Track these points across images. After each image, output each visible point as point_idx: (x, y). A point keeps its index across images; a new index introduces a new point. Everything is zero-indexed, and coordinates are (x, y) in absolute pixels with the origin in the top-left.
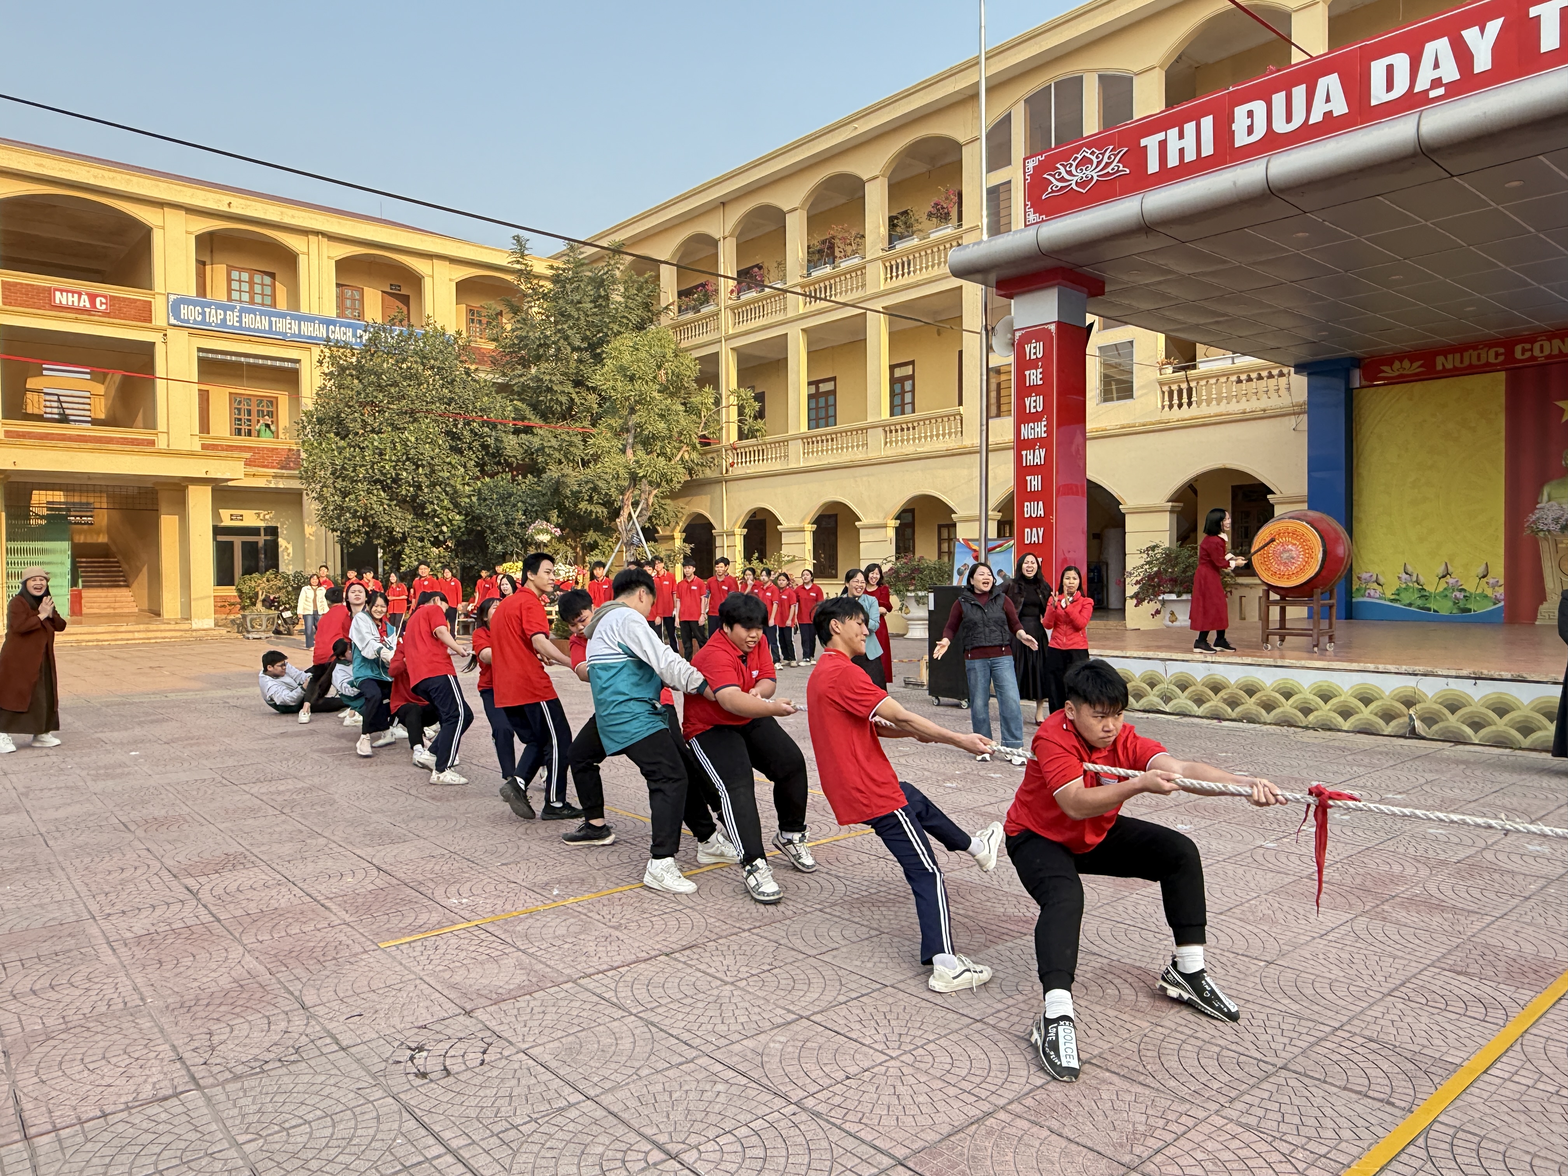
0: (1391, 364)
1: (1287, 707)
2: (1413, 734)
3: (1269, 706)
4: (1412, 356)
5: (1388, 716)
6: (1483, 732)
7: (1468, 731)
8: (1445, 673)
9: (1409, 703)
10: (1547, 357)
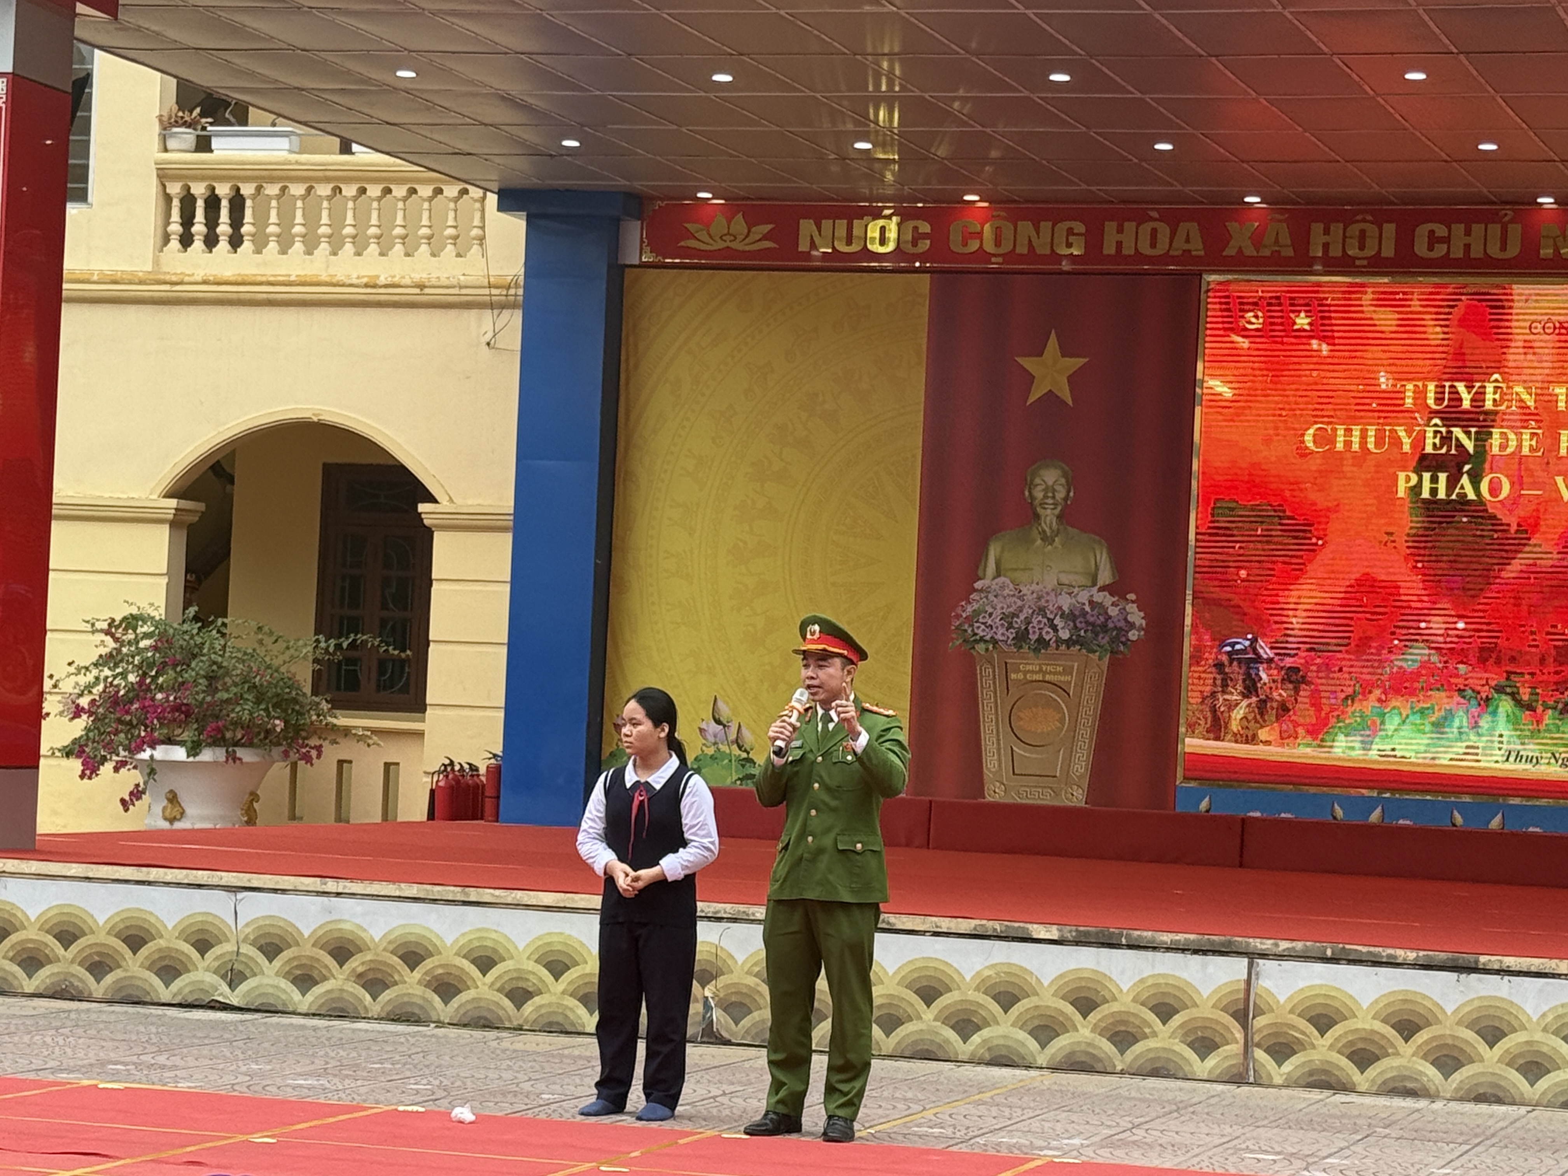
0: (708, 224)
2: (709, 1036)
4: (759, 208)
9: (705, 976)
10: (1010, 256)
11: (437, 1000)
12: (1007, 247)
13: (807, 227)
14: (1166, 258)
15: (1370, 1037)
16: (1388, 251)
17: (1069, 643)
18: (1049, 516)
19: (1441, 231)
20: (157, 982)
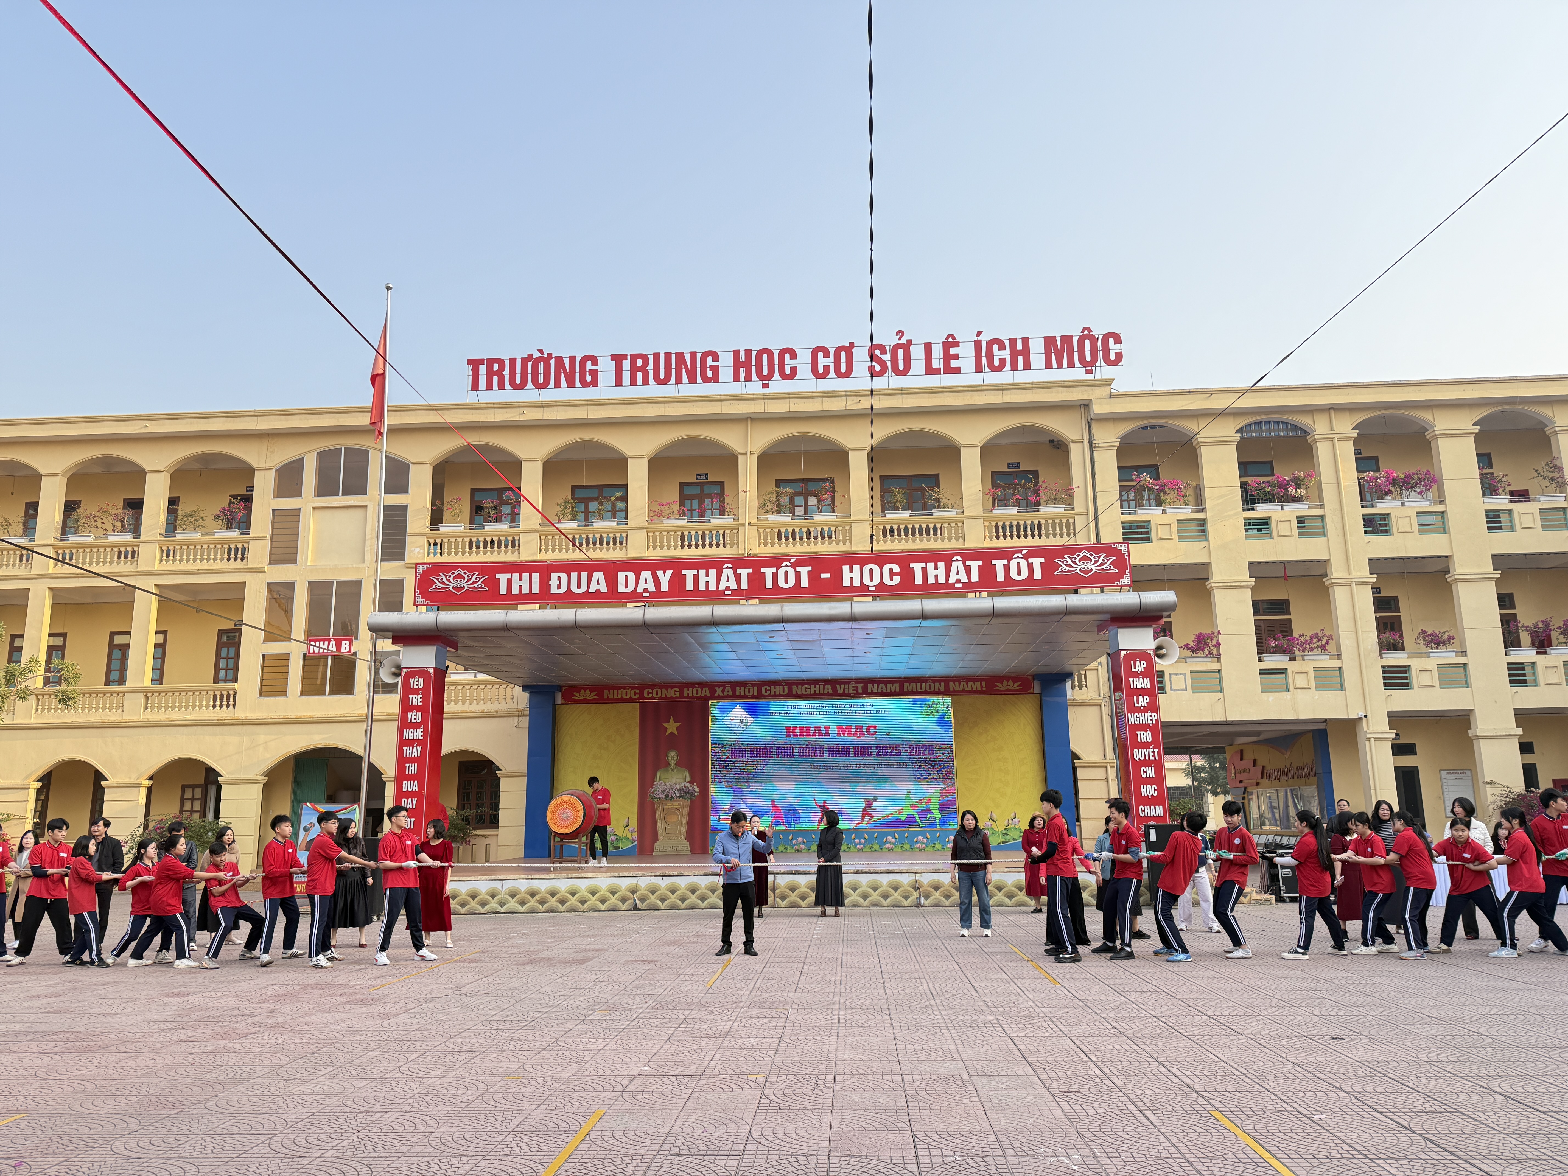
0: (579, 692)
1: (573, 901)
2: (636, 908)
3: (563, 902)
4: (592, 688)
5: (624, 900)
6: (666, 903)
7: (659, 903)
8: (650, 874)
9: (633, 892)
10: (659, 698)
11: (560, 906)
12: (659, 695)
13: (606, 692)
14: (701, 697)
15: (804, 893)
16: (756, 693)
17: (679, 797)
18: (673, 764)
19: (768, 688)
20: (480, 908)
